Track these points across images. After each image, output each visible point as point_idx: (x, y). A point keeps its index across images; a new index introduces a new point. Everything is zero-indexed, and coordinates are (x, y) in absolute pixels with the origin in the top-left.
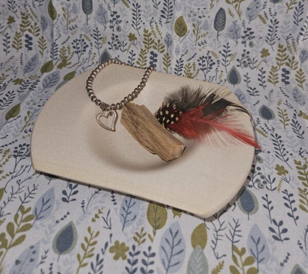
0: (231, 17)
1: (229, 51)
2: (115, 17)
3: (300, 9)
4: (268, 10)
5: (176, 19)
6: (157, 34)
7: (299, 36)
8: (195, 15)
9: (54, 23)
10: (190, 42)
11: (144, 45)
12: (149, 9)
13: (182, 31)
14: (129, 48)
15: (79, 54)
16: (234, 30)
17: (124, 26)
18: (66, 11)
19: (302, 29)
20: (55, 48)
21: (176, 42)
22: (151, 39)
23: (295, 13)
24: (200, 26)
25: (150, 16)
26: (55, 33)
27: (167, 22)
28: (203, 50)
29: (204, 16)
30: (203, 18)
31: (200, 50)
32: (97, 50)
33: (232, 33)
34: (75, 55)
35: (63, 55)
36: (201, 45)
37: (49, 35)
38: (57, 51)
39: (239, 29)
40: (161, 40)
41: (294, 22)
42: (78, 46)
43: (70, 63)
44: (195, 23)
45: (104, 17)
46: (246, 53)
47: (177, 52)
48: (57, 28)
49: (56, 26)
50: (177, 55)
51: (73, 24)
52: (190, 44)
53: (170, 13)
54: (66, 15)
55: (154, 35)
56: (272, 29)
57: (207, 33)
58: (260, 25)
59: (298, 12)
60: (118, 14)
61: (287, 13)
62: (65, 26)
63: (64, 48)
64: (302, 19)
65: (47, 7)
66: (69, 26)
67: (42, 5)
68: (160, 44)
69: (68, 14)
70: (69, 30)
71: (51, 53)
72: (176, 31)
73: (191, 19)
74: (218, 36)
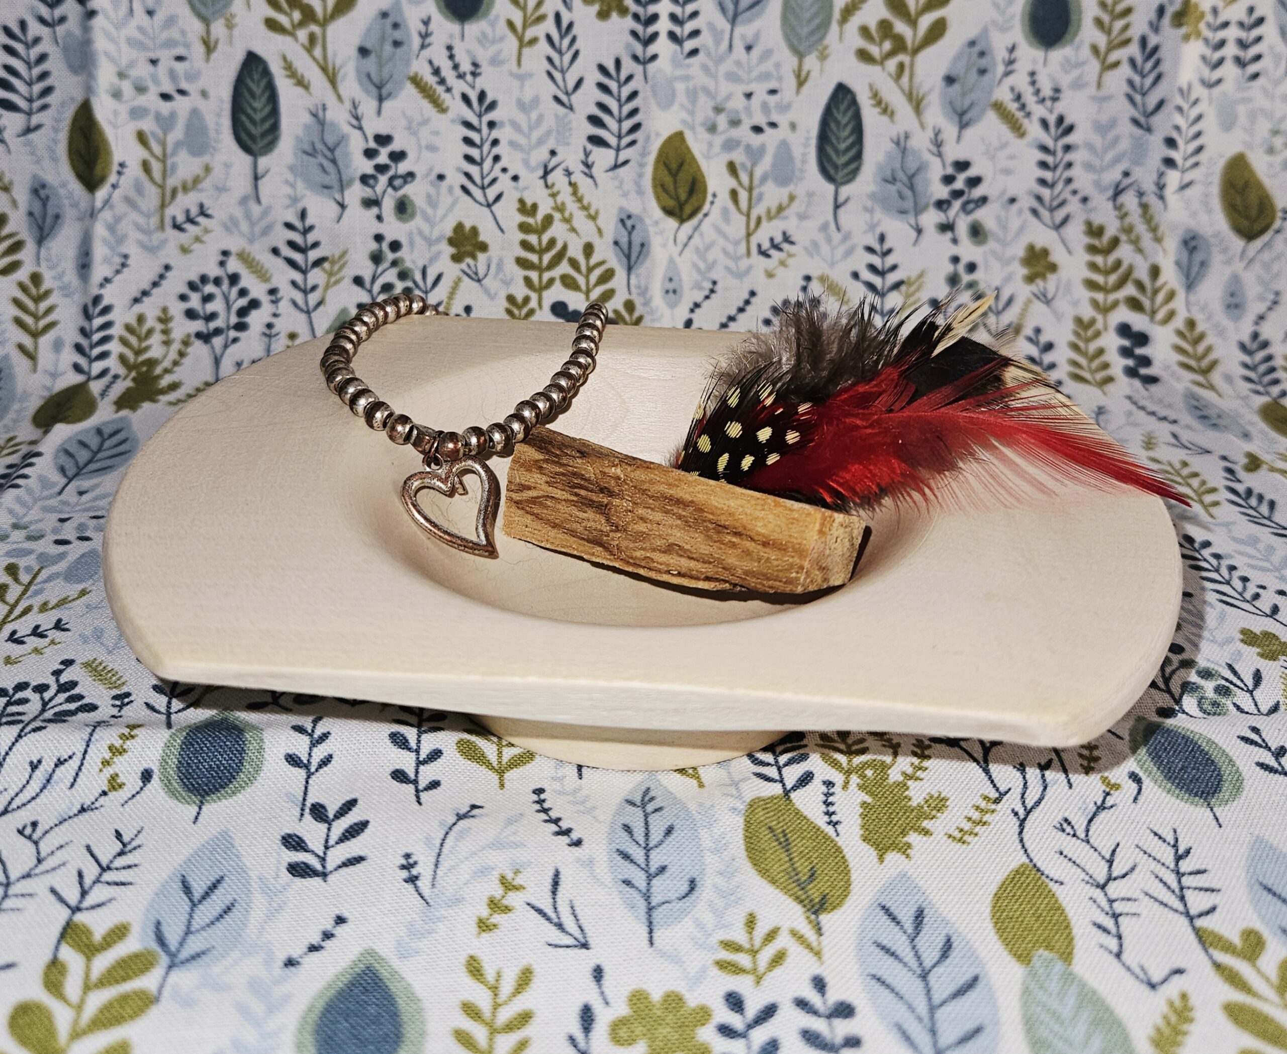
0: (885, 119)
1: (894, 268)
2: (383, 158)
3: (1149, 65)
4: (1028, 79)
5: (655, 146)
6: (580, 219)
7: (1161, 175)
8: (735, 123)
9: (98, 204)
10: (721, 242)
11: (520, 273)
12: (534, 115)
13: (683, 196)
14: (452, 294)
15: (218, 341)
16: (901, 175)
17: (429, 196)
18: (157, 149)
19: (1171, 143)
20: (98, 322)
21: (664, 245)
22: (552, 242)
23: (1131, 83)
24: (758, 172)
25: (540, 142)
26: (99, 251)
27: (616, 167)
28: (781, 272)
29: (773, 125)
30: (769, 131)
31: (770, 275)
32: (303, 317)
33: (892, 189)
34: (198, 347)
35: (138, 353)
36: (773, 252)
37: (69, 266)
38: (105, 340)
39: (922, 168)
40: (597, 242)
41: (1135, 122)
42: (210, 307)
43: (174, 386)
44: (739, 156)
45: (334, 161)
46: (961, 268)
47: (672, 292)
48: (111, 228)
49: (106, 216)
50: (672, 306)
51: (187, 202)
52: (725, 252)
53: (627, 125)
54: (156, 166)
55: (567, 220)
56: (1050, 159)
57: (792, 198)
58: (1004, 146)
59: (1143, 76)
60: (396, 146)
61: (1099, 85)
62: (148, 216)
63: (141, 319)
64: (1160, 104)
65: (63, 137)
66: (170, 211)
67: (38, 127)
68: (593, 261)
69: (163, 160)
70: (171, 232)
71: (79, 348)
72: (658, 198)
73: (718, 140)
74: (837, 207)
